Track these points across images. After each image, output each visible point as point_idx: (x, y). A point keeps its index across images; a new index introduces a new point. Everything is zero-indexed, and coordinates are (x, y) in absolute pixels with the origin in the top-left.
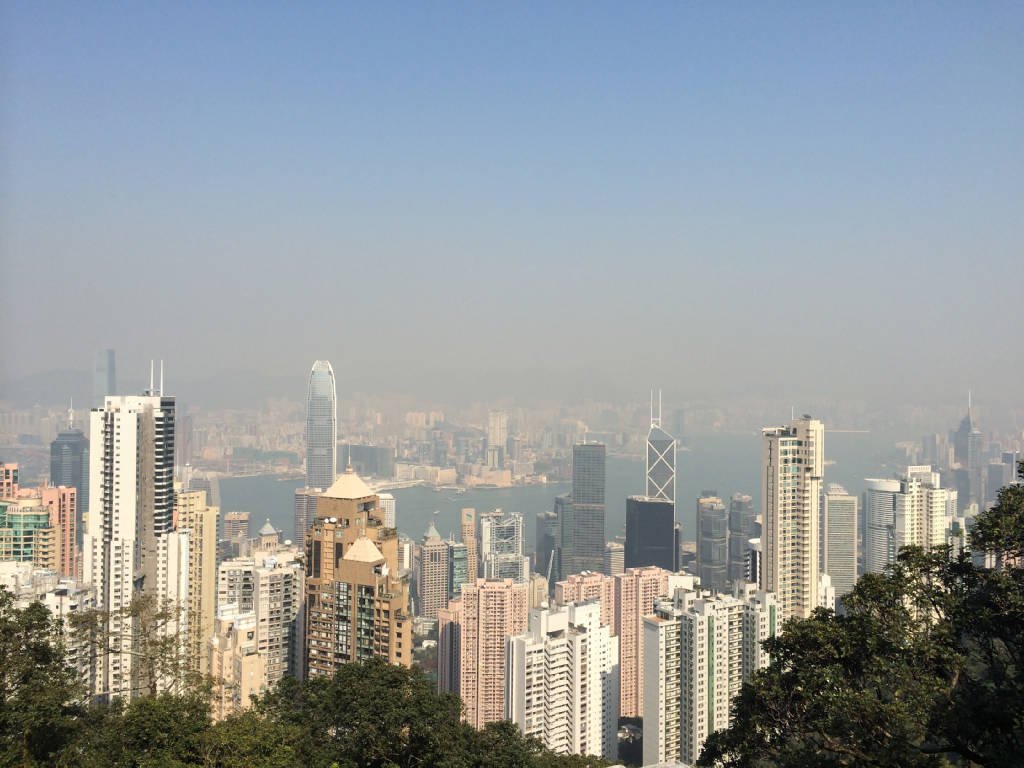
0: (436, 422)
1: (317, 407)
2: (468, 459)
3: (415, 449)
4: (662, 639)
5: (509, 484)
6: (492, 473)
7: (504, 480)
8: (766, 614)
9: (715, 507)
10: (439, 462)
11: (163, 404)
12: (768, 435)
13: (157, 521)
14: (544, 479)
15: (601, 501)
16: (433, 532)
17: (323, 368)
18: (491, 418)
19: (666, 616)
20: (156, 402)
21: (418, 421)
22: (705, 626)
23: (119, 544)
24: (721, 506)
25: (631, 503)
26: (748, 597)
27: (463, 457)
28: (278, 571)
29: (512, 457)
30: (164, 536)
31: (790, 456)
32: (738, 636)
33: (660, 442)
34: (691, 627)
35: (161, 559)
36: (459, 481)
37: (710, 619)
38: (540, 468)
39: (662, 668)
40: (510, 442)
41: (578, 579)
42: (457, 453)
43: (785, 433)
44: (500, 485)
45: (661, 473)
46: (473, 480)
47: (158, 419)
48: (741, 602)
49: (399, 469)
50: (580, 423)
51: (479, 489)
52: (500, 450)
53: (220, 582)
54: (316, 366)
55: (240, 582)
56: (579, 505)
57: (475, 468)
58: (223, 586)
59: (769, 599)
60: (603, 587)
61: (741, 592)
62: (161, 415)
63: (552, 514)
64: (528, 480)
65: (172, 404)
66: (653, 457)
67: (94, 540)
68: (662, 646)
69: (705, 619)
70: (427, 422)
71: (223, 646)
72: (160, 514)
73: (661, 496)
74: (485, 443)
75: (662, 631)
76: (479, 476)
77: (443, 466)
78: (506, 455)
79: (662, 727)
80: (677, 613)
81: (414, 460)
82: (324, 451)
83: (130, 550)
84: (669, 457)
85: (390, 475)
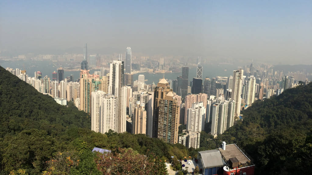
0: (148, 59)
1: (128, 56)
2: (155, 67)
3: (144, 64)
4: (216, 109)
5: (164, 73)
6: (160, 70)
7: (163, 72)
8: (233, 103)
9: (209, 80)
10: (149, 67)
11: (122, 62)
12: (235, 72)
13: (122, 84)
14: (171, 72)
15: (187, 78)
16: (154, 83)
17: (129, 48)
18: (160, 59)
19: (217, 105)
20: (121, 62)
21: (144, 58)
22: (224, 106)
23: (116, 88)
24: (210, 80)
25: (194, 79)
26: (230, 100)
27: (154, 67)
28: (144, 95)
29: (165, 67)
30: (123, 87)
31: (238, 76)
32: (228, 107)
33: (200, 67)
34: (222, 106)
35: (122, 91)
36: (153, 72)
37: (225, 105)
38: (170, 69)
39: (216, 114)
40: (164, 64)
41: (190, 95)
42: (153, 66)
43: (237, 72)
44: (162, 73)
45: (200, 73)
46: (157, 72)
47: (122, 65)
48: (229, 102)
49: (141, 69)
50: (178, 60)
51: (158, 73)
52: (162, 65)
53: (133, 96)
54: (128, 48)
55: (137, 96)
56: (183, 79)
57: (157, 69)
58: (134, 97)
59: (234, 101)
60: (195, 97)
61: (229, 100)
62: (122, 64)
63: (177, 80)
64: (168, 72)
65: (123, 62)
66: (198, 70)
67: (110, 87)
68: (216, 110)
69: (224, 105)
70: (146, 59)
71: (138, 109)
72: (122, 83)
73: (199, 78)
74: (159, 64)
75: (216, 107)
76: (158, 71)
77: (150, 69)
78: (164, 67)
79: (215, 124)
80: (219, 104)
81: (143, 67)
82: (129, 66)
83: (118, 89)
84: (201, 70)
85: (139, 70)
